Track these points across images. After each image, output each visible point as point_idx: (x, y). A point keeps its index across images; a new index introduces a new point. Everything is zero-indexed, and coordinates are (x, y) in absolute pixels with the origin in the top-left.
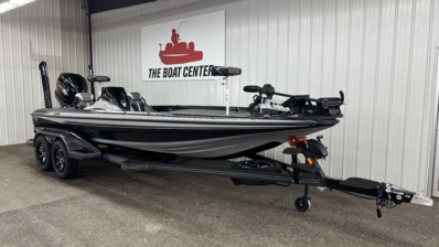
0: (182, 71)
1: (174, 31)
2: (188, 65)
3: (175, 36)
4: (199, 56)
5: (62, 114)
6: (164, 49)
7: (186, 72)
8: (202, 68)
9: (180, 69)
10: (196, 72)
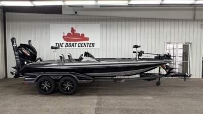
0: (77, 45)
1: (72, 28)
2: (81, 42)
3: (73, 30)
4: (87, 39)
5: (66, 64)
6: (66, 35)
7: (80, 45)
8: (88, 44)
9: (76, 44)
10: (85, 45)
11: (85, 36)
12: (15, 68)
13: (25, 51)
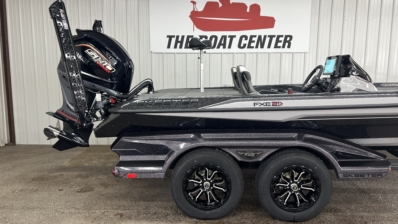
0: (236, 41)
2: (248, 33)
4: (269, 22)
6: (200, 8)
7: (244, 42)
8: (271, 37)
9: (232, 37)
10: (261, 42)
11: (263, 13)
12: (57, 115)
13: (95, 54)
